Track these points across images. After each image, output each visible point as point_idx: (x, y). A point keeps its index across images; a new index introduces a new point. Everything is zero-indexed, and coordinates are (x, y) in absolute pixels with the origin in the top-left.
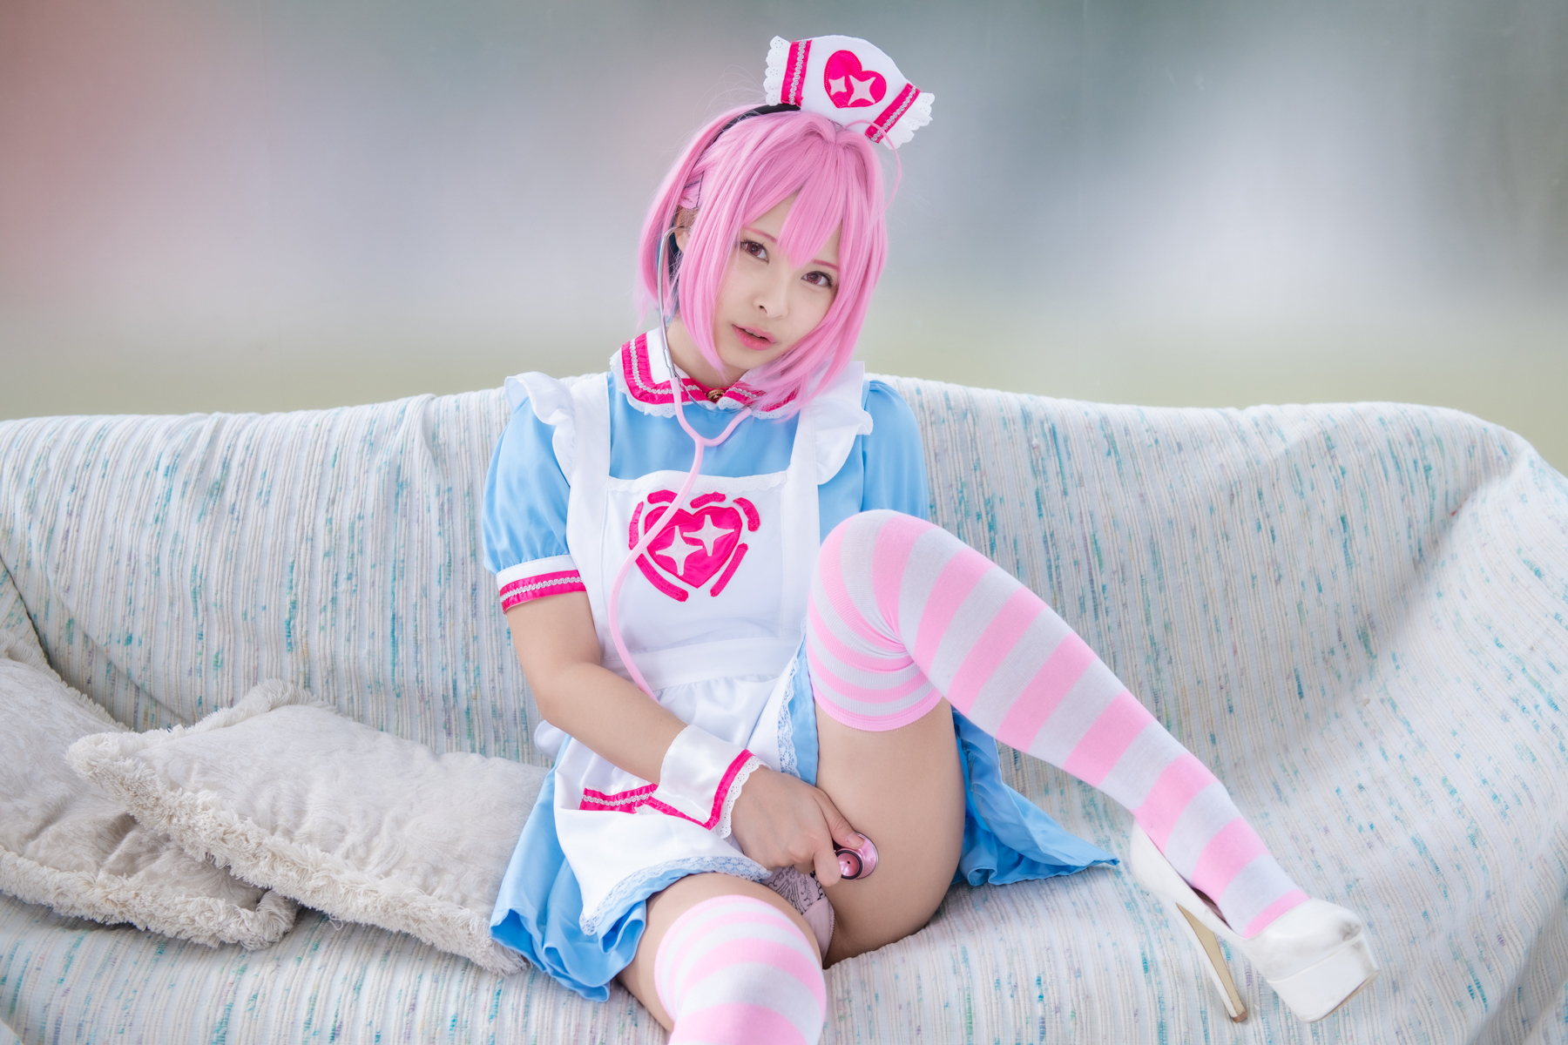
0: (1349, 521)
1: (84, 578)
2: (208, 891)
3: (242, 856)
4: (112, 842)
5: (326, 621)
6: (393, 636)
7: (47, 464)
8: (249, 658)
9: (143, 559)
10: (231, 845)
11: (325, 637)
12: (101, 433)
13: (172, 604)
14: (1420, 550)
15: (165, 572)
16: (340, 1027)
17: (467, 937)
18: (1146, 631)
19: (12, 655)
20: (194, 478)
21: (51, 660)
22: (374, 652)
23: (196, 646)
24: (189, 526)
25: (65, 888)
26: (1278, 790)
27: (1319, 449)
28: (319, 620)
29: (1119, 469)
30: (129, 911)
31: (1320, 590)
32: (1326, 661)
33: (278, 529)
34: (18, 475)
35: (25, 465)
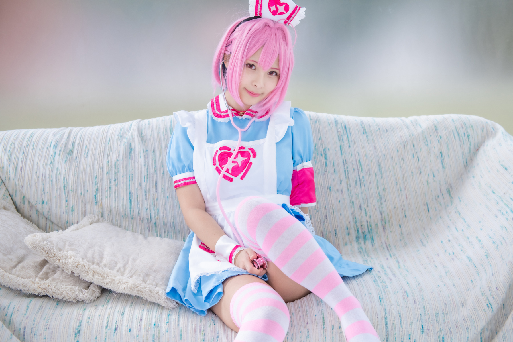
0: (443, 154)
1: (28, 183)
2: (72, 284)
3: (83, 272)
4: (40, 269)
5: (108, 195)
6: (130, 199)
7: (14, 146)
8: (83, 207)
9: (47, 176)
10: (79, 269)
11: (108, 200)
12: (32, 135)
13: (57, 190)
14: (466, 162)
15: (54, 180)
16: (117, 327)
17: (158, 297)
18: (377, 191)
19: (5, 208)
20: (63, 149)
21: (18, 210)
22: (124, 205)
23: (65, 204)
24: (62, 164)
25: (25, 284)
26: (422, 242)
27: (433, 130)
28: (105, 194)
29: (367, 138)
30: (47, 291)
31: (434, 176)
32: (436, 199)
33: (91, 165)
34: (5, 149)
35: (7, 146)
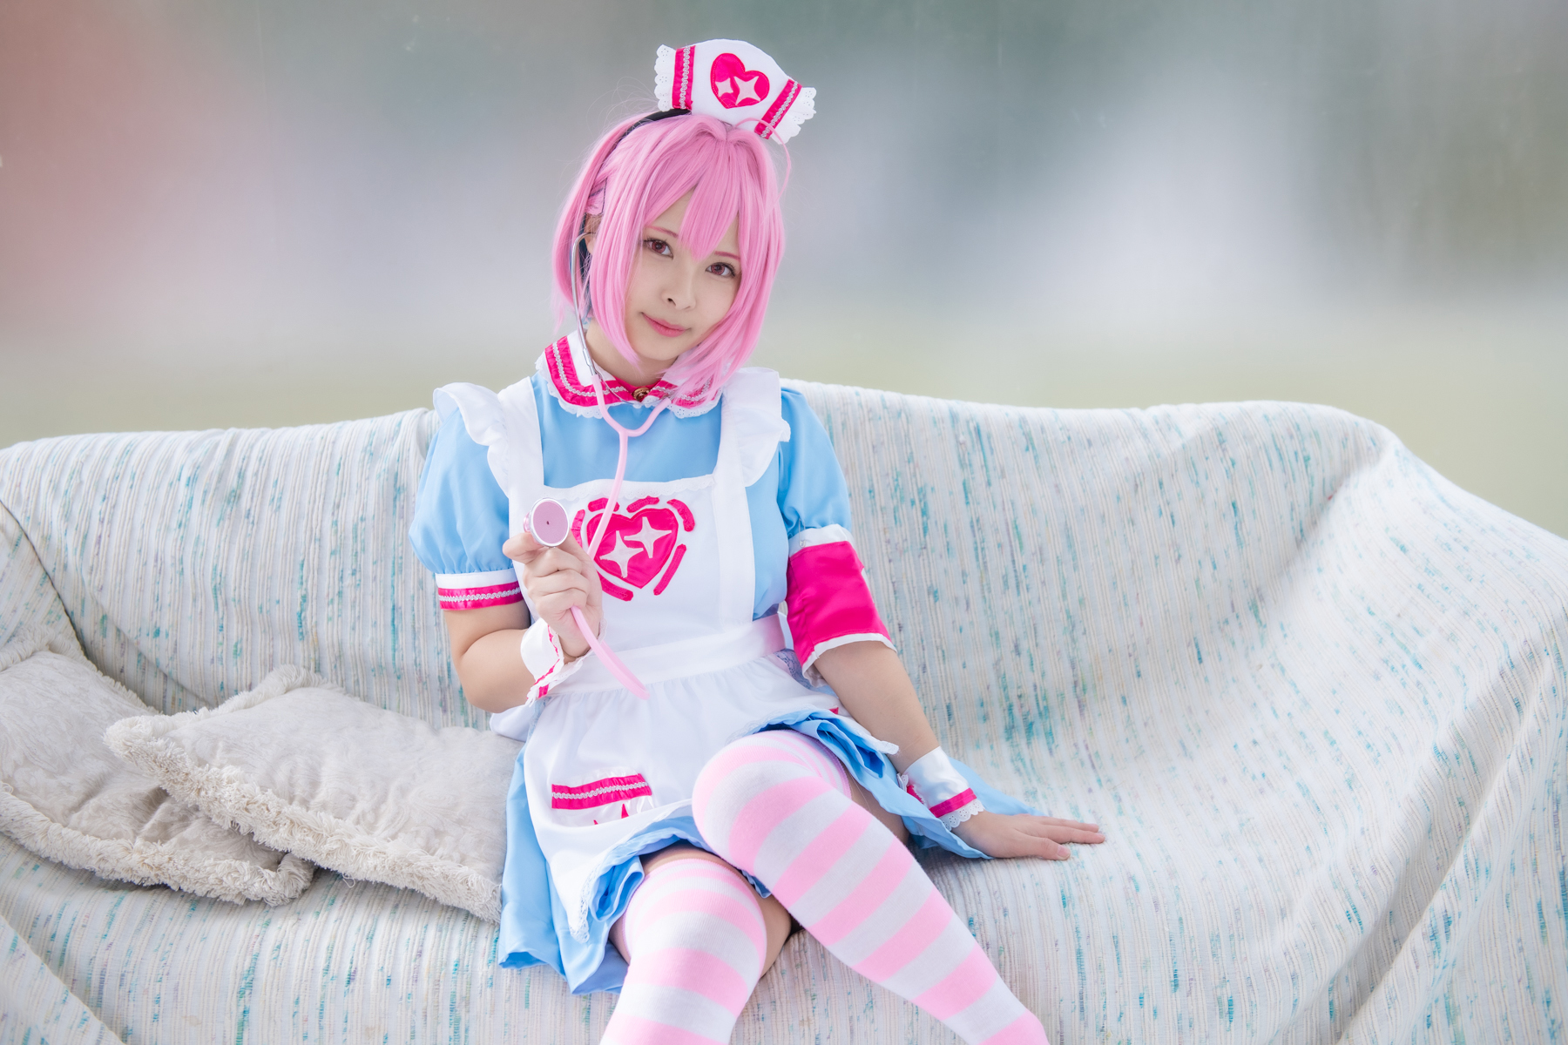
0: (1239, 507)
1: (116, 579)
2: (234, 854)
3: (263, 824)
4: (147, 813)
5: (333, 612)
6: (393, 625)
7: (80, 477)
8: (265, 647)
9: (169, 561)
10: (253, 814)
11: (333, 626)
12: (128, 449)
13: (195, 600)
14: (1301, 531)
15: (188, 572)
16: (355, 972)
17: (466, 891)
19: (52, 648)
20: (213, 487)
21: (88, 651)
22: (377, 639)
23: (218, 637)
25: (106, 854)
26: (1184, 747)
27: (1212, 443)
28: (327, 611)
29: (1036, 463)
30: (163, 873)
31: (1215, 567)
32: (1222, 630)
33: (289, 530)
34: (54, 488)
35: (60, 478)
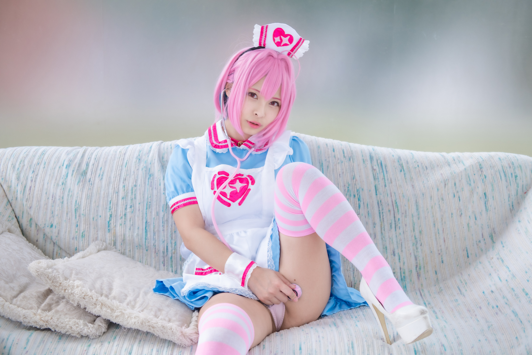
0: (487, 195)
1: (36, 204)
2: (77, 317)
3: (90, 304)
4: (43, 299)
5: (122, 222)
6: (146, 229)
7: (24, 163)
8: (94, 234)
9: (58, 197)
10: (87, 300)
11: (122, 228)
12: (43, 153)
13: (67, 214)
14: (513, 206)
15: (65, 202)
17: (171, 333)
18: (413, 234)
19: (10, 231)
20: (76, 169)
21: (23, 233)
22: (139, 234)
23: (76, 229)
24: (74, 186)
25: (26, 316)
26: (460, 290)
27: (477, 168)
28: (119, 222)
29: (405, 176)
30: (49, 324)
31: (476, 219)
32: (477, 245)
33: (105, 188)
34: (13, 167)
35: (16, 163)
